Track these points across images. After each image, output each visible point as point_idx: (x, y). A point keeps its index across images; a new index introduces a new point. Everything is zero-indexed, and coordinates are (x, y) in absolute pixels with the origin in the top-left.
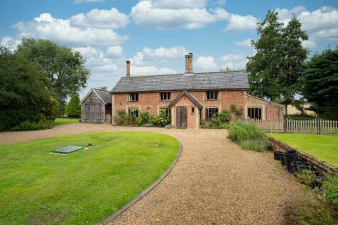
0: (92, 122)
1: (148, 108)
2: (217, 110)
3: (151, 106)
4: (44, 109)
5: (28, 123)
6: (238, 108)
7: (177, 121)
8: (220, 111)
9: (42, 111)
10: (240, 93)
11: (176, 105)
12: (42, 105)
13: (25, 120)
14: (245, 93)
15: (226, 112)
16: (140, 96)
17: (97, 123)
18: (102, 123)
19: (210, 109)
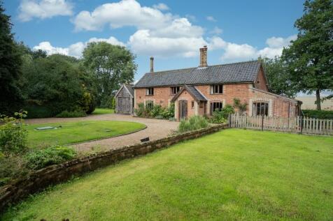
0: (123, 114)
1: (161, 102)
2: (221, 104)
3: (163, 100)
4: (78, 101)
5: (66, 112)
6: (242, 103)
7: (179, 115)
8: (224, 106)
9: (78, 103)
10: (244, 86)
11: (179, 99)
12: (77, 99)
13: (65, 110)
14: (251, 86)
15: (230, 107)
16: (155, 90)
17: (126, 114)
18: (129, 114)
19: (215, 103)
